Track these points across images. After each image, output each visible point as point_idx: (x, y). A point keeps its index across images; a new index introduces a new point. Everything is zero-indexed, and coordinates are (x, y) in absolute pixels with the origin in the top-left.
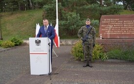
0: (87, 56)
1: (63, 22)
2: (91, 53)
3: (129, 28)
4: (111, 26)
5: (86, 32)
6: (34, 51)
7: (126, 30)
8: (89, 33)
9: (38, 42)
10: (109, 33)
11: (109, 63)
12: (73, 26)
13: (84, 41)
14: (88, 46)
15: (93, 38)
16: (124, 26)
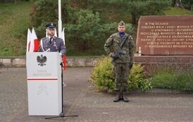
0: (119, 84)
1: (71, 27)
2: (126, 78)
3: (185, 38)
4: (156, 35)
5: (119, 44)
6: (34, 75)
7: (180, 42)
8: (123, 46)
9: (42, 60)
10: (152, 46)
11: (154, 95)
12: (87, 34)
13: (115, 59)
14: (122, 66)
15: (130, 53)
16: (176, 35)
